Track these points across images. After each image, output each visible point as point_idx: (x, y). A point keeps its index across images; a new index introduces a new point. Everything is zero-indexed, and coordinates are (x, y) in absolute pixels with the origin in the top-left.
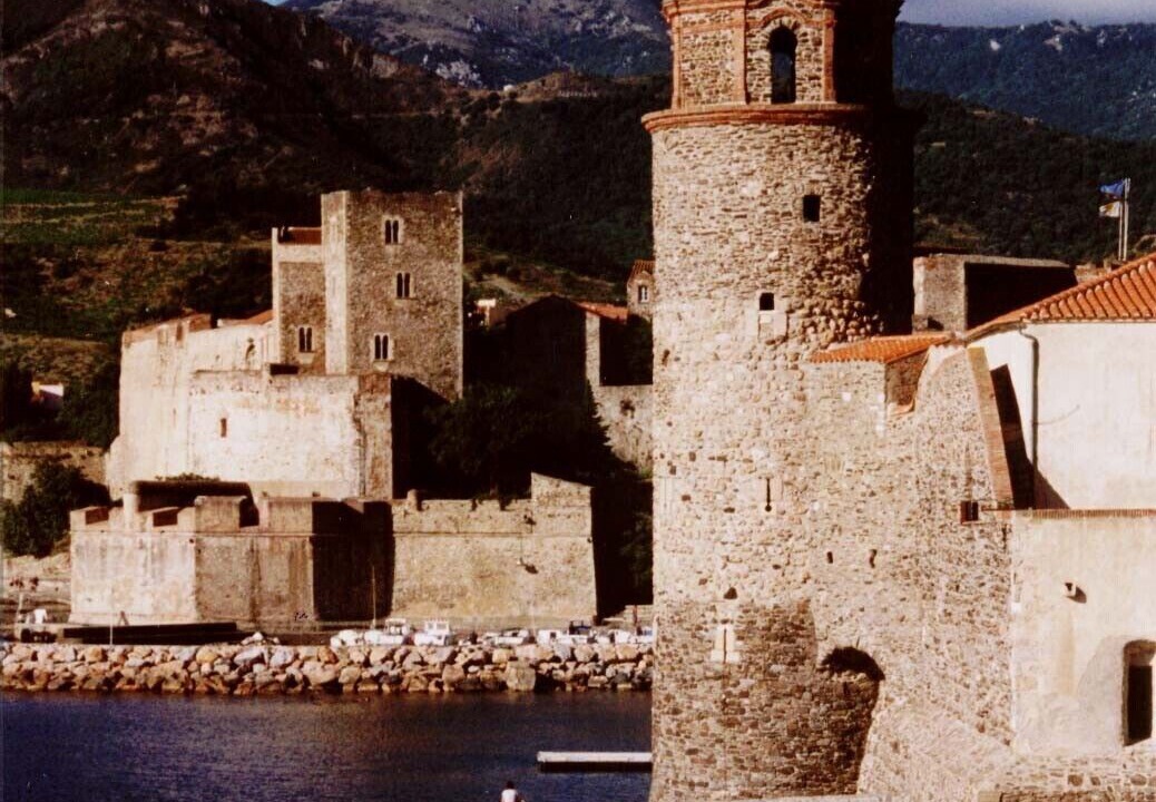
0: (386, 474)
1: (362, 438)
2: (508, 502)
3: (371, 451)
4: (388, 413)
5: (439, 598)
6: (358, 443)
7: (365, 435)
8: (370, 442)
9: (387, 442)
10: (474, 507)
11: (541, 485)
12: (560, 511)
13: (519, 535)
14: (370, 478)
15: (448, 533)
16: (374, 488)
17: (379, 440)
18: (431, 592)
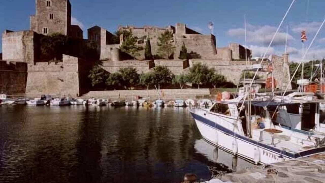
0: (32, 56)
1: (24, 47)
2: (57, 63)
3: (27, 50)
4: (32, 41)
5: (39, 89)
6: (23, 48)
7: (25, 47)
8: (27, 48)
9: (32, 49)
10: (49, 64)
11: (65, 57)
12: (70, 64)
13: (59, 71)
14: (27, 57)
15: (42, 71)
16: (28, 60)
17: (30, 48)
18: (37, 87)
